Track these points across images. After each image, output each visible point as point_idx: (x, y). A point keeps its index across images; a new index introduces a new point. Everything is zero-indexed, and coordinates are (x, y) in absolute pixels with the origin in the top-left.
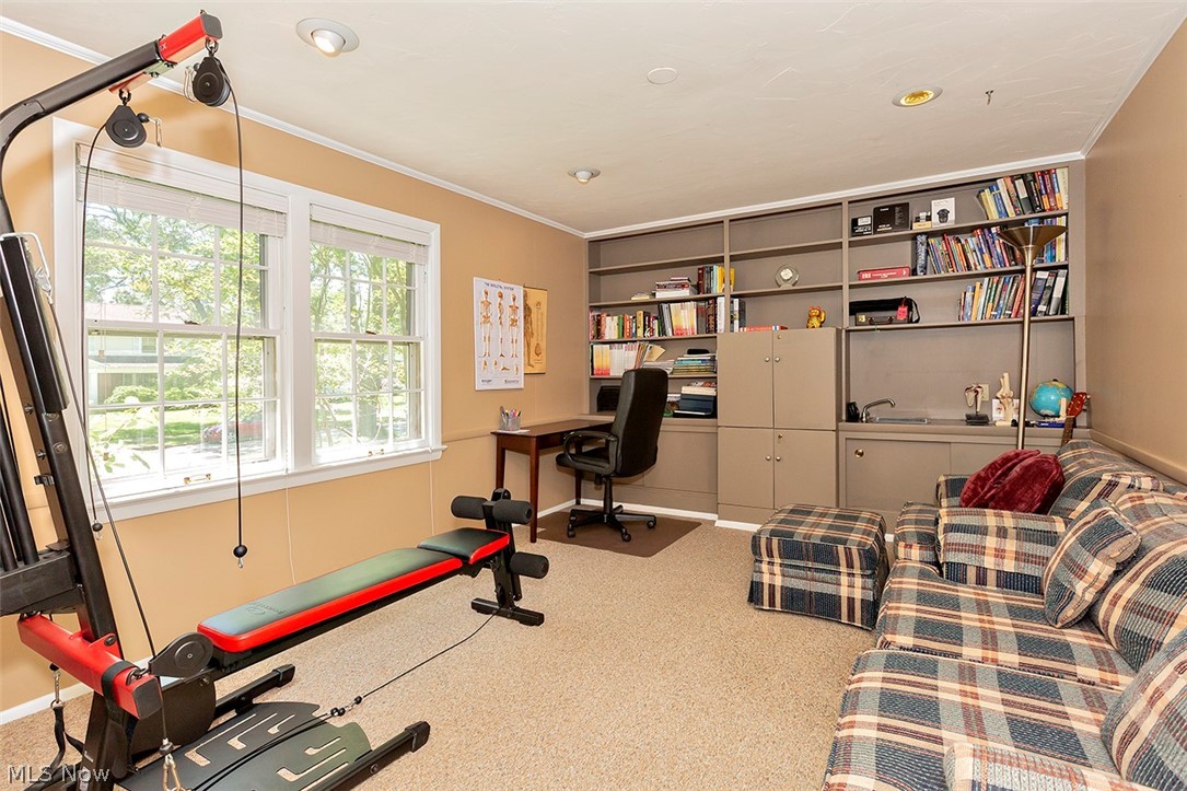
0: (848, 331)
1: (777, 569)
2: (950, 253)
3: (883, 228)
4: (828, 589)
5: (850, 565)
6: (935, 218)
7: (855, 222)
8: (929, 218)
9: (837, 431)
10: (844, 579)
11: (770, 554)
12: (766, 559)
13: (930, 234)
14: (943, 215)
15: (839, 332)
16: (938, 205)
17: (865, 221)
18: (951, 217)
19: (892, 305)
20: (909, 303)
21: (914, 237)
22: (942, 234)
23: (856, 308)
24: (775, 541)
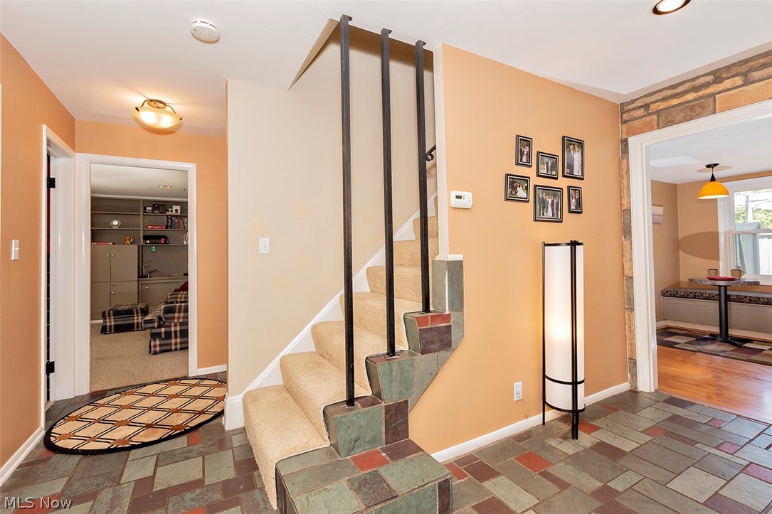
0: (142, 246)
1: (112, 320)
2: (179, 223)
3: (155, 212)
4: (131, 322)
5: (137, 313)
6: (174, 211)
7: (145, 208)
8: (172, 211)
9: (138, 281)
10: (136, 318)
11: (109, 316)
12: (108, 318)
13: (172, 216)
14: (177, 211)
15: (139, 246)
16: (175, 208)
17: (149, 208)
18: (179, 212)
19: (159, 237)
20: (165, 237)
21: (167, 216)
22: (177, 216)
23: (146, 238)
24: (111, 312)
